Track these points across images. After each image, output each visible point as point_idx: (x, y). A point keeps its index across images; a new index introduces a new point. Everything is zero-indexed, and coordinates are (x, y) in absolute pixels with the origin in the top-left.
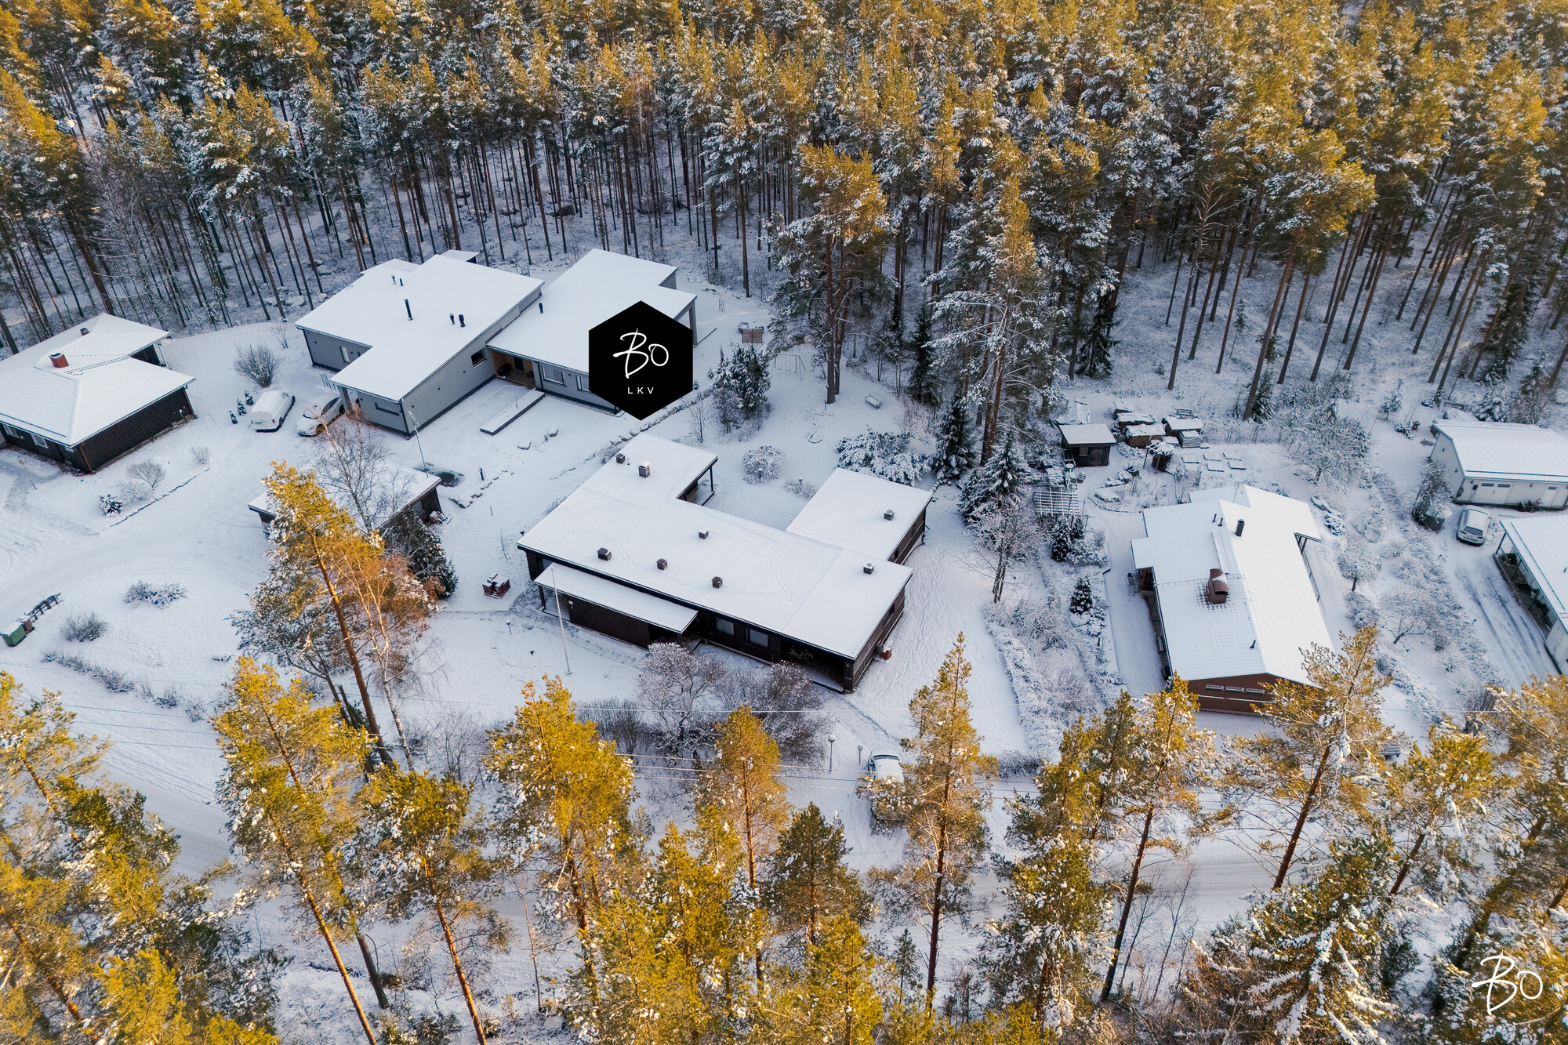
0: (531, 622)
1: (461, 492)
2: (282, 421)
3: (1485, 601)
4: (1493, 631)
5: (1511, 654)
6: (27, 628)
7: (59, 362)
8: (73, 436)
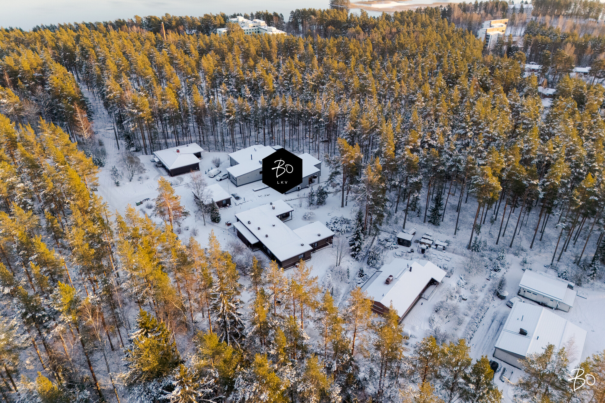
0: (230, 233)
1: (238, 202)
2: (215, 176)
3: (495, 322)
4: (489, 329)
5: (487, 337)
6: (141, 203)
7: (178, 151)
8: (171, 167)
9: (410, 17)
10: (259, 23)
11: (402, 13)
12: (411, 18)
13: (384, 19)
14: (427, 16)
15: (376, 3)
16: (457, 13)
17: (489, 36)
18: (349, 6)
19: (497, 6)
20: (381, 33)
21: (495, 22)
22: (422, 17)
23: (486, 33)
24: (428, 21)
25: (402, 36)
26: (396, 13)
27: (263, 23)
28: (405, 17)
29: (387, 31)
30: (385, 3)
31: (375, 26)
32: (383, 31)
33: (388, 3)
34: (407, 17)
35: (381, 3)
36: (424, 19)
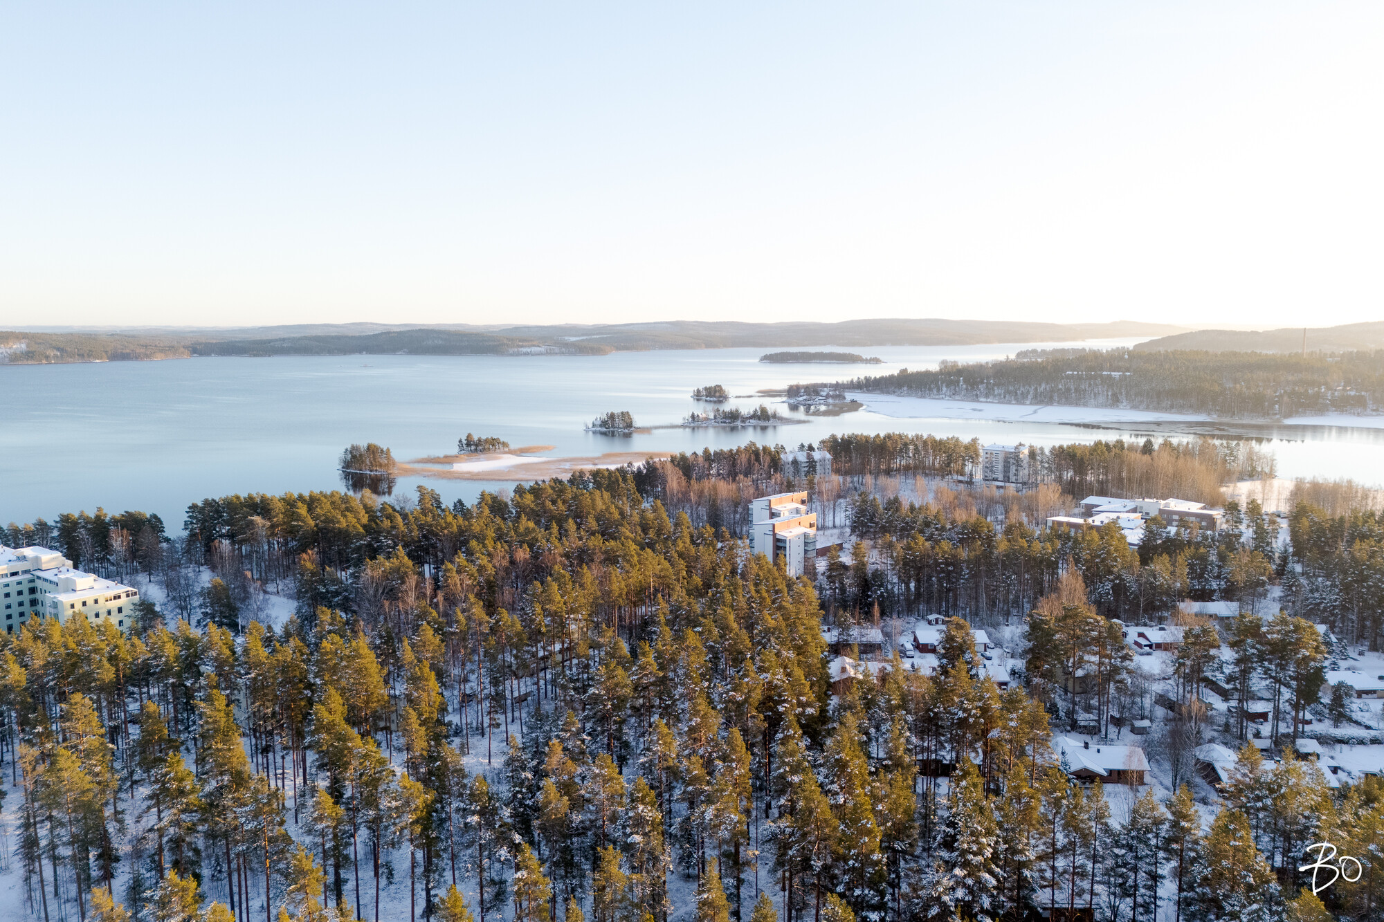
9: (560, 502)
10: (37, 559)
11: (536, 491)
12: (564, 502)
13: (487, 511)
14: (606, 495)
15: (466, 461)
16: (674, 481)
17: (784, 541)
18: (394, 471)
19: (758, 459)
20: (481, 569)
21: (781, 502)
22: (593, 500)
23: (774, 535)
24: (613, 509)
25: (555, 586)
26: (519, 491)
27: (49, 559)
28: (548, 503)
29: (501, 560)
30: (488, 459)
31: (460, 542)
32: (484, 561)
33: (495, 459)
34: (554, 502)
35: (478, 460)
36: (600, 505)
